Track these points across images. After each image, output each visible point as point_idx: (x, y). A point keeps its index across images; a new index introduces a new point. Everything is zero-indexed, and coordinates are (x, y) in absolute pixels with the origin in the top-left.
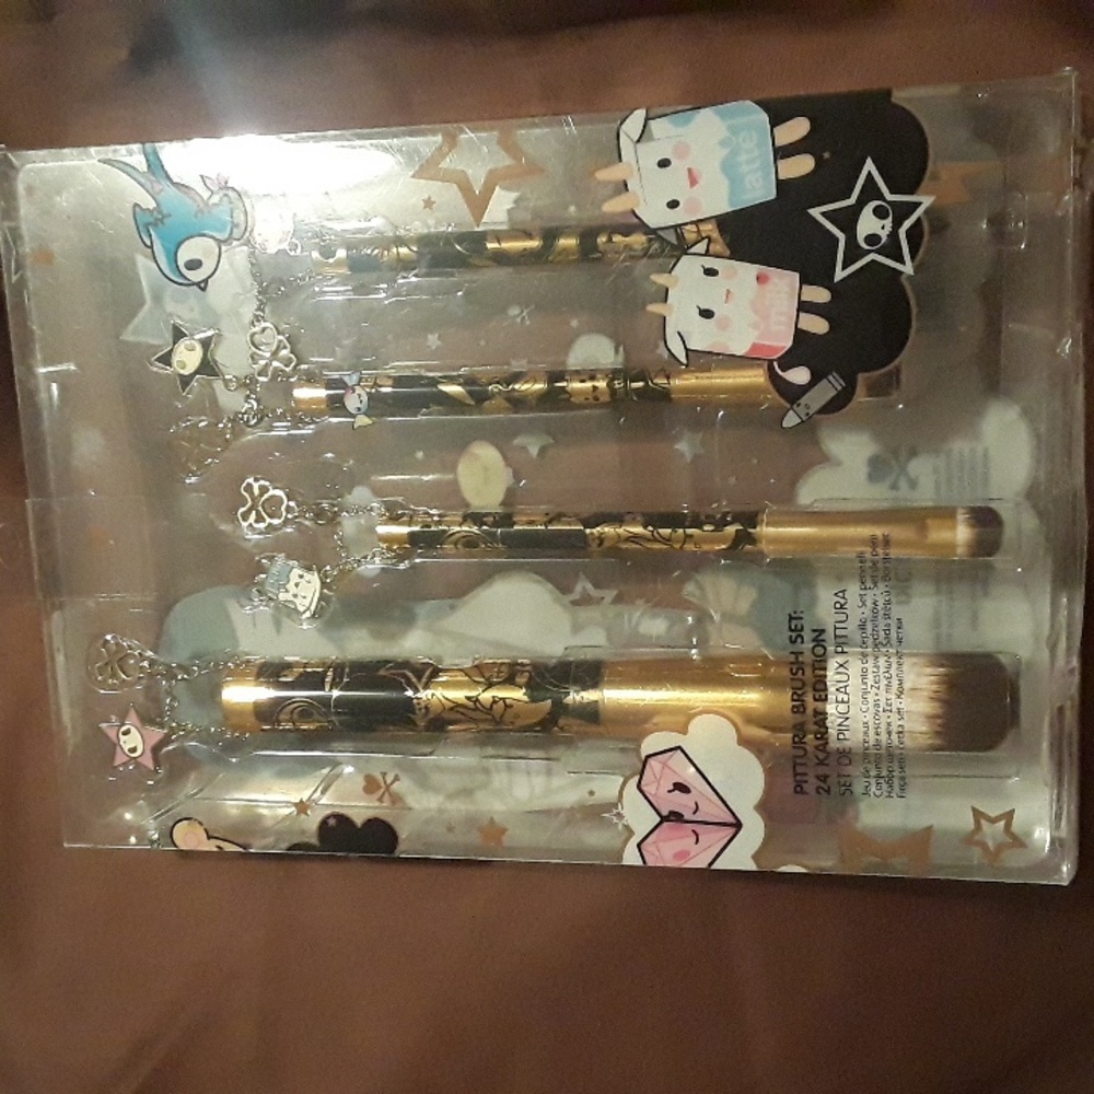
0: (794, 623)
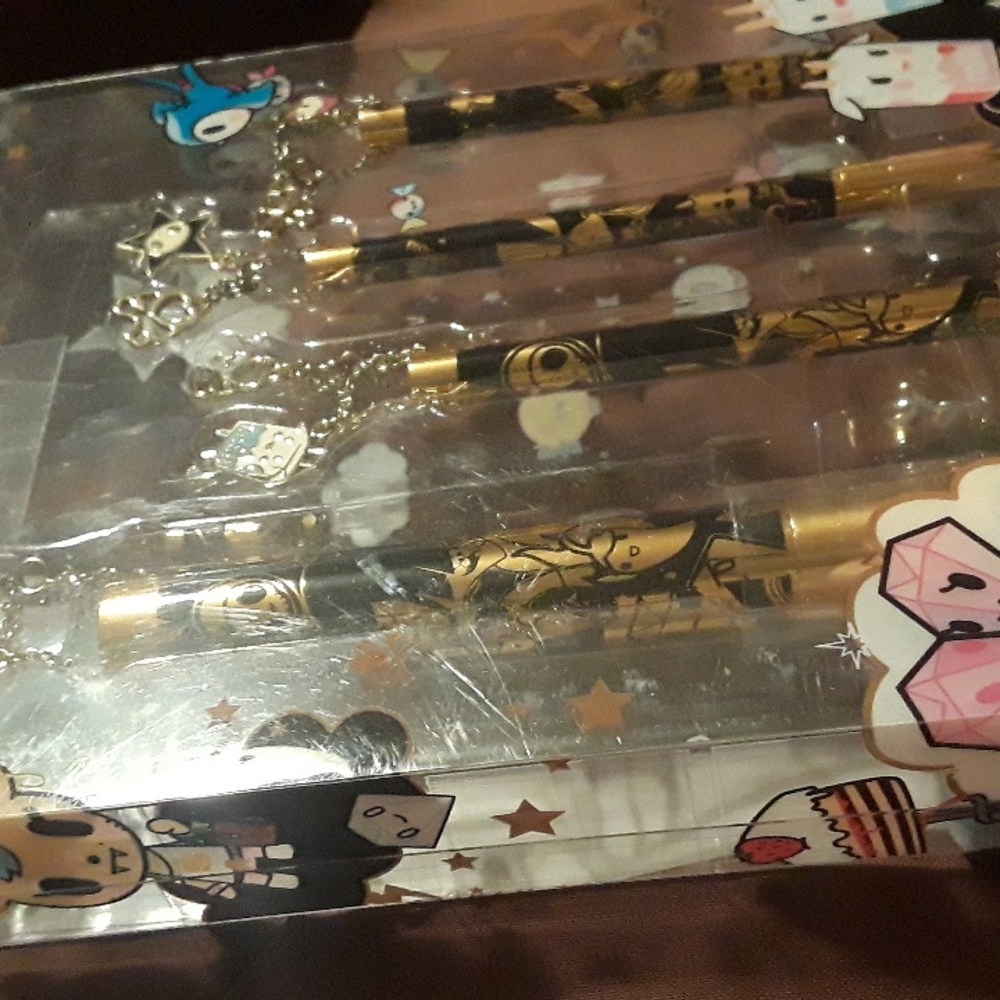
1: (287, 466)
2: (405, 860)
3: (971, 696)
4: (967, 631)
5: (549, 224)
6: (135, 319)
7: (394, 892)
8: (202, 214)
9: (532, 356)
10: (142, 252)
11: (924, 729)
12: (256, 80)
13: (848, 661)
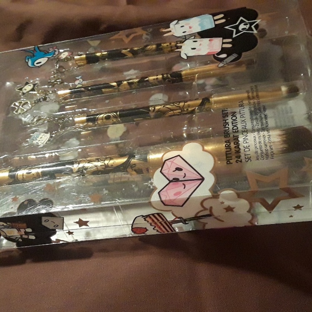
0: (224, 112)
1: (44, 142)
2: (57, 232)
3: (172, 194)
4: (176, 180)
5: (115, 84)
6: (17, 108)
7: (58, 240)
8: (36, 82)
9: (103, 117)
10: (21, 91)
11: (162, 201)
12: (51, 50)
13: (150, 187)
